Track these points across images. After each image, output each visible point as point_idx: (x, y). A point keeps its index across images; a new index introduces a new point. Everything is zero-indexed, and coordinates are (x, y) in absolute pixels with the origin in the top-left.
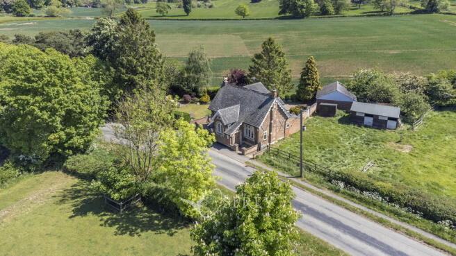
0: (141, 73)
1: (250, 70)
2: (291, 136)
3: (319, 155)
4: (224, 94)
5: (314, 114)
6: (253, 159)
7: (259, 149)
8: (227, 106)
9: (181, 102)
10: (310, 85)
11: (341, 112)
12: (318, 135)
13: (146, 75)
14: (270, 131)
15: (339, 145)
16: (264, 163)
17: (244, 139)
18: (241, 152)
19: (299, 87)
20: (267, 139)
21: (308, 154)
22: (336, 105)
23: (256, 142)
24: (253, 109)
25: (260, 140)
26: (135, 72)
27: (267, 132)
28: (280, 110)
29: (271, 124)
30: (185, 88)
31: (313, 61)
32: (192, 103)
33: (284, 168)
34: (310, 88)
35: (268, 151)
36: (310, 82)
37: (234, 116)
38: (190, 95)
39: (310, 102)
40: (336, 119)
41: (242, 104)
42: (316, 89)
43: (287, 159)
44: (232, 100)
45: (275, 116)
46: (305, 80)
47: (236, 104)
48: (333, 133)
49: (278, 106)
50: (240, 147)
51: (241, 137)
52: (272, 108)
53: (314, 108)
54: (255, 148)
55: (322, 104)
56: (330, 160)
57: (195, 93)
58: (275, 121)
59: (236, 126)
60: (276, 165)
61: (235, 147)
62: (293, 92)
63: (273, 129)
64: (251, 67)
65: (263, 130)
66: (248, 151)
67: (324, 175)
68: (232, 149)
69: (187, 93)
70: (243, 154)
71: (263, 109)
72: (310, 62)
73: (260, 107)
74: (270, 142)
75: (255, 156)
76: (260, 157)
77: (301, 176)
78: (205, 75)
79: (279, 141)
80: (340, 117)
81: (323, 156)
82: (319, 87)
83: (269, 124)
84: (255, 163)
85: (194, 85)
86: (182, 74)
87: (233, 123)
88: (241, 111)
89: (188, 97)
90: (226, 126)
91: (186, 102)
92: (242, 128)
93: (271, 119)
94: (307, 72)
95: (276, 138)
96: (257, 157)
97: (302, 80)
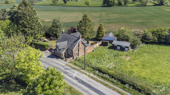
1: (77, 27)
2: (88, 54)
3: (95, 61)
4: (62, 37)
5: (100, 45)
6: (69, 62)
8: (63, 41)
9: (49, 40)
10: (100, 33)
11: (110, 44)
12: (98, 53)
14: (78, 51)
15: (104, 57)
16: (73, 64)
17: (68, 55)
19: (97, 34)
20: (77, 54)
21: (91, 60)
22: (108, 42)
23: (72, 56)
24: (72, 43)
28: (82, 43)
29: (79, 49)
30: (51, 34)
31: (102, 24)
32: (54, 40)
33: (80, 66)
34: (100, 35)
35: (76, 60)
36: (101, 32)
37: (64, 45)
38: (53, 37)
39: (100, 40)
40: (107, 47)
41: (68, 41)
42: (103, 35)
43: (82, 62)
44: (65, 39)
45: (80, 46)
47: (66, 41)
48: (104, 52)
50: (65, 58)
52: (79, 42)
53: (100, 43)
54: (72, 58)
55: (103, 41)
56: (98, 63)
57: (56, 36)
58: (80, 48)
59: (64, 50)
60: (77, 65)
61: (63, 58)
62: (94, 36)
63: (80, 51)
64: (78, 26)
65: (75, 50)
66: (68, 60)
67: (93, 68)
68: (62, 59)
70: (66, 61)
71: (75, 43)
72: (101, 25)
74: (78, 56)
75: (70, 62)
76: (72, 62)
77: (85, 69)
78: (60, 29)
79: (82, 55)
80: (109, 46)
81: (96, 61)
83: (78, 49)
84: (70, 64)
85: (55, 33)
86: (51, 28)
87: (64, 48)
88: (68, 43)
89: (52, 38)
90: (60, 50)
91: (51, 40)
92: (67, 50)
93: (79, 47)
94: (100, 28)
95: (81, 54)
96: (71, 62)
97: (98, 32)
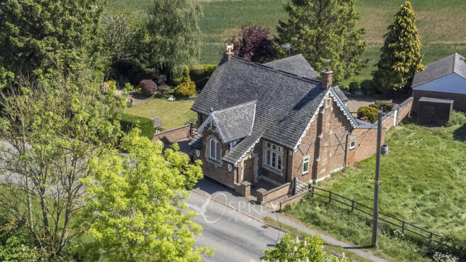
0: (52, 34)
1: (279, 30)
2: (358, 165)
3: (411, 203)
4: (225, 80)
5: (406, 121)
6: (279, 211)
7: (292, 192)
8: (231, 103)
9: (136, 95)
10: (401, 60)
11: (460, 115)
12: (412, 163)
13: (63, 38)
14: (317, 154)
15: (453, 184)
16: (302, 220)
17: (263, 171)
18: (255, 199)
20: (309, 170)
21: (390, 201)
22: (452, 102)
23: (286, 178)
24: (282, 111)
25: (294, 173)
26: (39, 33)
27: (308, 158)
28: (338, 112)
29: (318, 140)
30: (143, 66)
31: (410, 11)
32: (158, 96)
33: (341, 230)
34: (400, 68)
35: (309, 197)
36: (402, 54)
37: (244, 125)
38: (155, 80)
39: (400, 96)
40: (448, 131)
41: (260, 100)
42: (413, 70)
43: (349, 212)
44: (241, 91)
45: (326, 125)
46: (392, 50)
47: (250, 100)
48: (442, 159)
49: (335, 104)
50: (254, 188)
51: (256, 168)
52: (322, 108)
53: (406, 108)
54: (285, 189)
55: (423, 99)
56: (433, 213)
57: (166, 76)
58: (327, 136)
59: (248, 144)
60: (325, 224)
61: (243, 187)
62: (366, 76)
63: (323, 152)
64: (283, 25)
65: (302, 154)
66: (270, 197)
67: (419, 243)
68: (238, 192)
69: (149, 76)
70: (258, 203)
71: (304, 111)
72: (403, 13)
73: (298, 107)
74: (314, 177)
75: (283, 207)
76: (293, 207)
77: (372, 246)
78: (187, 39)
79: (332, 175)
80: (458, 126)
81: (418, 205)
82: (420, 66)
83: (314, 140)
84: (283, 219)
85: (162, 59)
86: (138, 37)
87: (242, 139)
88: (259, 114)
89: (150, 84)
90: (228, 146)
91: (145, 95)
92: (258, 149)
93: (319, 131)
94: (397, 34)
95: (328, 169)
96: (288, 208)
97: (387, 50)
